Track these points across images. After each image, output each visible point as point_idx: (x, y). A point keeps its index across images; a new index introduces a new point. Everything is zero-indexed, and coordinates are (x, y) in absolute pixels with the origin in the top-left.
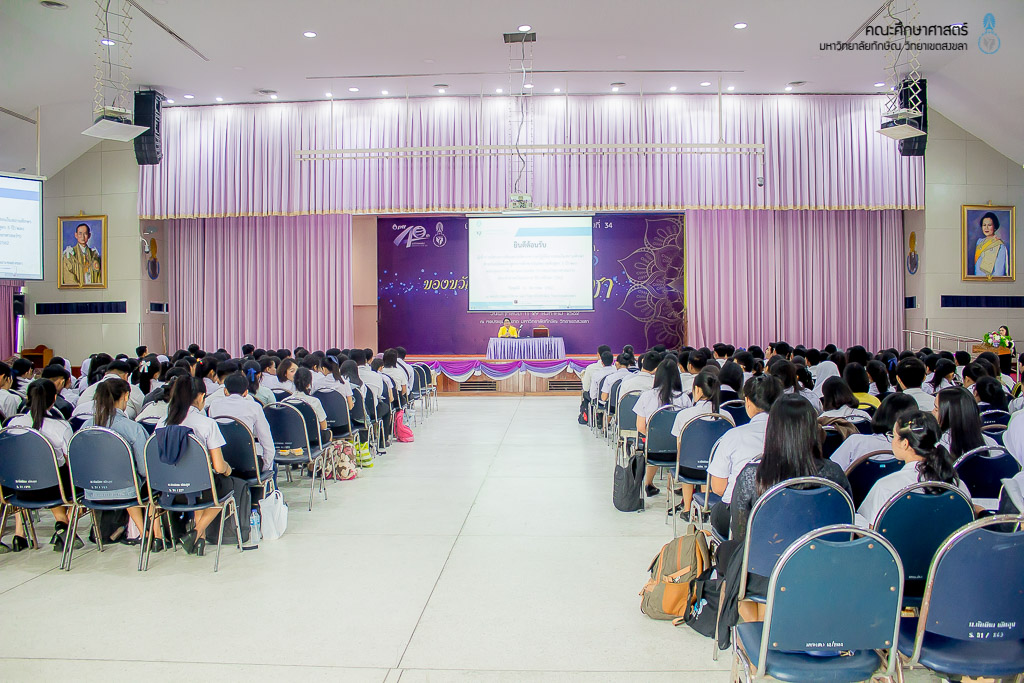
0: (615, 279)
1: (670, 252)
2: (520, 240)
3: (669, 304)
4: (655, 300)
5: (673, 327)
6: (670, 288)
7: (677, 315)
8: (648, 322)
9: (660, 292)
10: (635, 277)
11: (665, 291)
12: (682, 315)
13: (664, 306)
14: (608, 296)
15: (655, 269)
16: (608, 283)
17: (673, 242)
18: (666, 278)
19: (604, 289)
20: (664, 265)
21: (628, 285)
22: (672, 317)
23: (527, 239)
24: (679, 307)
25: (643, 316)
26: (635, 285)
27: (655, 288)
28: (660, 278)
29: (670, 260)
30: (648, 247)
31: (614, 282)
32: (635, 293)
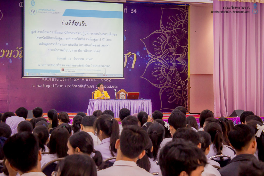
0: (138, 54)
1: (179, 34)
2: (67, 19)
3: (177, 74)
4: (167, 71)
5: (180, 92)
6: (178, 62)
7: (182, 82)
8: (162, 87)
9: (171, 64)
10: (153, 52)
11: (175, 64)
12: (186, 82)
13: (174, 75)
14: (133, 67)
15: (167, 47)
16: (133, 56)
17: (180, 27)
18: (175, 54)
19: (130, 61)
20: (174, 44)
21: (148, 59)
22: (179, 84)
23: (72, 18)
24: (184, 76)
25: (158, 82)
26: (153, 59)
27: (167, 61)
28: (171, 54)
29: (178, 40)
30: (162, 30)
31: (137, 56)
32: (153, 65)
